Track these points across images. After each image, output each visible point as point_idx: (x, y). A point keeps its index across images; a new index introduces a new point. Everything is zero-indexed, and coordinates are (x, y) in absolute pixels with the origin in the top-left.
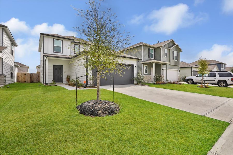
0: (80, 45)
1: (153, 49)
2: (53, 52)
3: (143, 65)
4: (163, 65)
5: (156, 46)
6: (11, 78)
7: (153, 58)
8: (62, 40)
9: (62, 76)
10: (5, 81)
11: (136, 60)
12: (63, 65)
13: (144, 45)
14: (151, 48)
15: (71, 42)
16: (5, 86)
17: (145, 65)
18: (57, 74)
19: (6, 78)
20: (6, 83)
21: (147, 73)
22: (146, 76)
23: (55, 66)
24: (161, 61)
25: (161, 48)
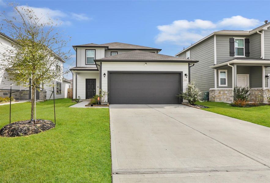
0: (118, 52)
1: (244, 38)
2: (86, 64)
3: (215, 70)
4: (266, 67)
5: (248, 32)
6: (57, 94)
7: (244, 56)
8: (95, 50)
9: (95, 91)
10: (46, 96)
11: (188, 63)
12: (96, 79)
13: (219, 36)
14: (235, 38)
15: (105, 50)
16: (45, 101)
17: (219, 71)
18: (90, 89)
19: (47, 94)
20: (47, 99)
21: (226, 85)
22: (222, 90)
23: (87, 80)
24: (261, 59)
25: (260, 35)
